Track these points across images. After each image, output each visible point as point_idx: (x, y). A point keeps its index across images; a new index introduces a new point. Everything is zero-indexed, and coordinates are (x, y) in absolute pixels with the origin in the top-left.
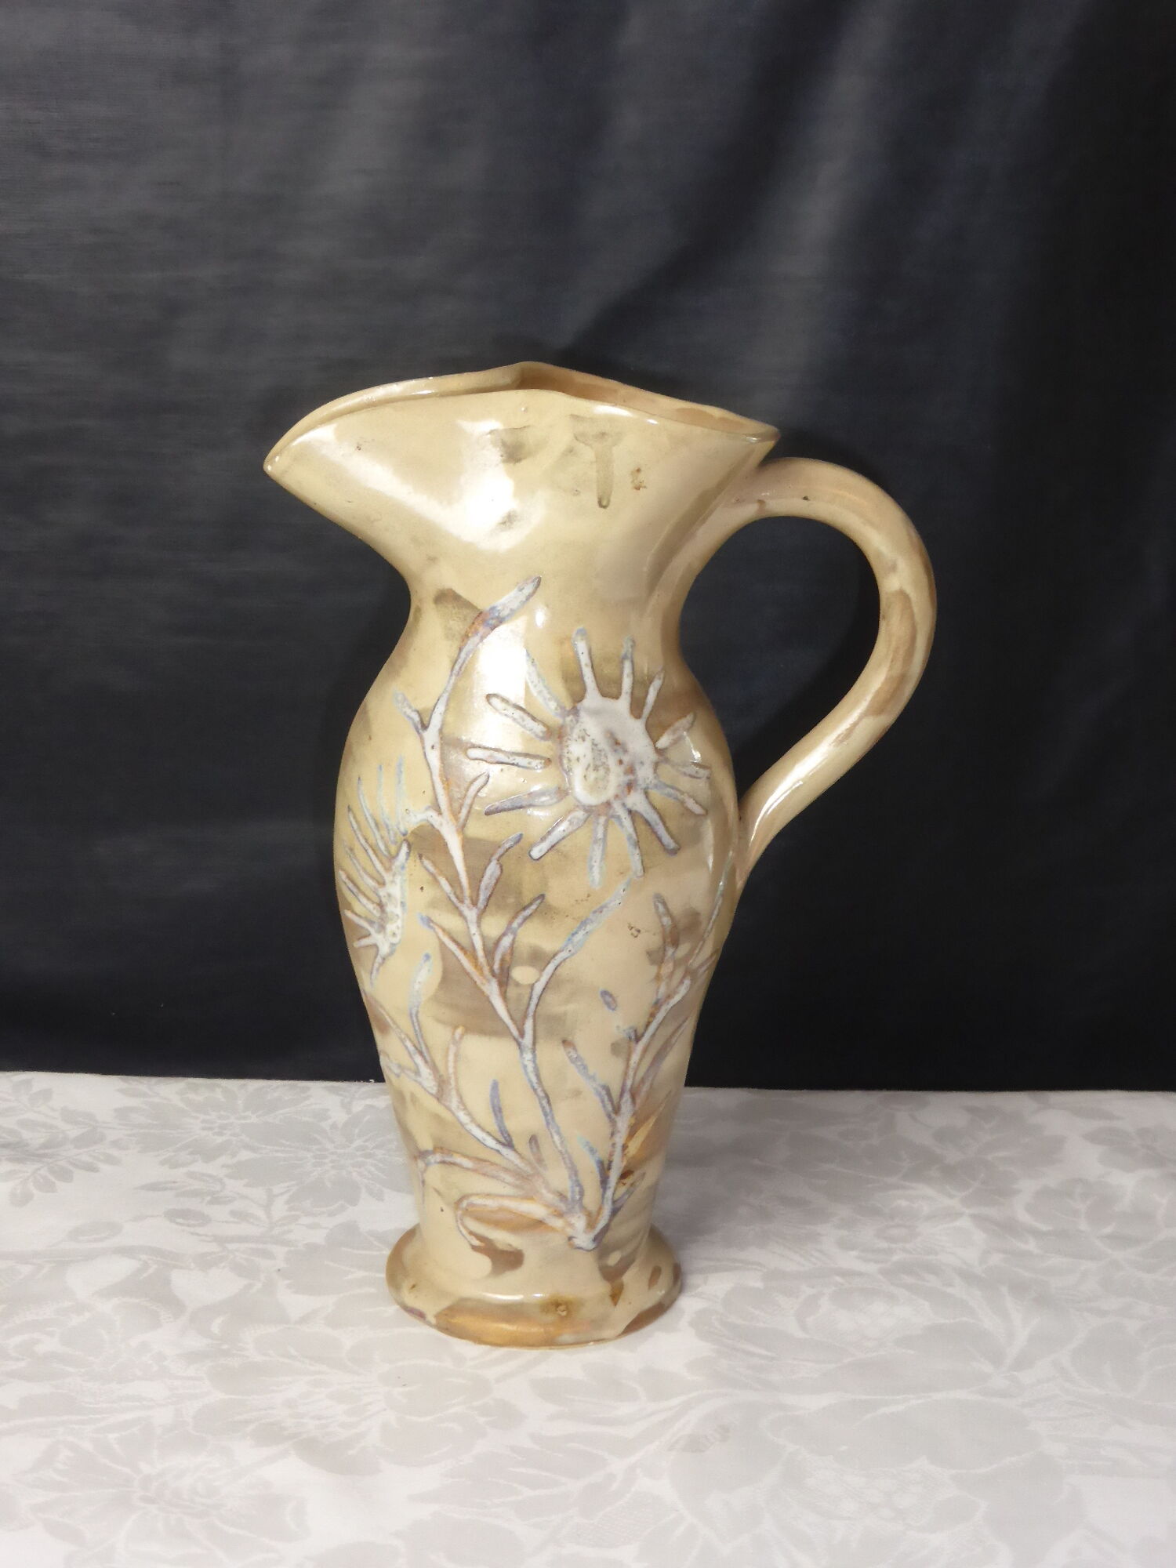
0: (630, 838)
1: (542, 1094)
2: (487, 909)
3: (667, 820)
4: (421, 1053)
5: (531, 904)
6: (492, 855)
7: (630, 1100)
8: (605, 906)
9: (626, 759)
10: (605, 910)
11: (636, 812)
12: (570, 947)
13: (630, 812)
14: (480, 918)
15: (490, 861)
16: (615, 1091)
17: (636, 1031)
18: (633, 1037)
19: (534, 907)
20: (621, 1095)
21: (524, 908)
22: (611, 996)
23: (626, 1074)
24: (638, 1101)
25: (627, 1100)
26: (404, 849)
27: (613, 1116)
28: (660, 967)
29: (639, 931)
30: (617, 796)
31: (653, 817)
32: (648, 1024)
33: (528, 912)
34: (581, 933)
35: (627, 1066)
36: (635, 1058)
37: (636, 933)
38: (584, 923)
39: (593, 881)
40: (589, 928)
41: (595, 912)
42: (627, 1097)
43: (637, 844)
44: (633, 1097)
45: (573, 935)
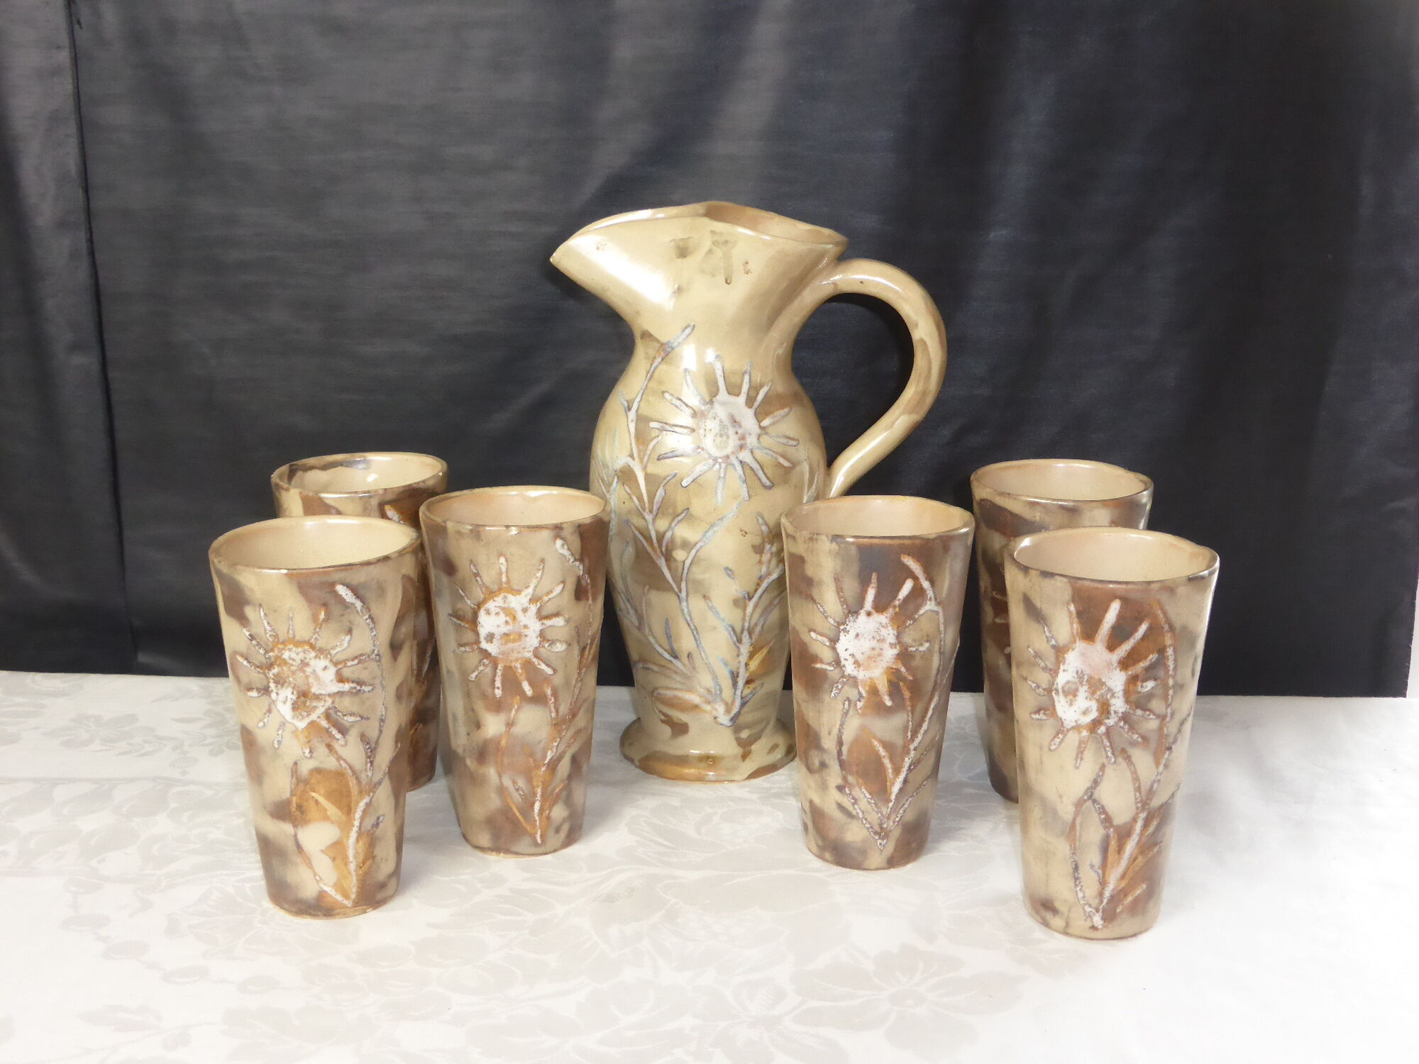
0: (740, 477)
1: (693, 627)
2: (658, 515)
3: (765, 469)
4: (628, 600)
5: (682, 513)
6: (660, 484)
7: (748, 636)
8: (725, 517)
9: (740, 431)
10: (725, 519)
11: (745, 462)
12: (704, 540)
13: (741, 462)
14: (654, 520)
15: (659, 487)
16: (738, 629)
17: (748, 593)
18: (747, 597)
19: (683, 515)
20: (742, 632)
21: (678, 516)
22: (730, 570)
23: (744, 619)
24: (754, 637)
25: (745, 636)
26: (616, 480)
27: (738, 644)
28: (761, 556)
29: (746, 533)
30: (733, 453)
31: (756, 466)
32: (756, 590)
33: (680, 518)
34: (711, 532)
35: (745, 614)
36: (749, 609)
37: (744, 534)
38: (712, 526)
39: (717, 502)
40: (715, 529)
41: (719, 519)
42: (746, 633)
43: (745, 481)
44: (750, 634)
45: (706, 532)
